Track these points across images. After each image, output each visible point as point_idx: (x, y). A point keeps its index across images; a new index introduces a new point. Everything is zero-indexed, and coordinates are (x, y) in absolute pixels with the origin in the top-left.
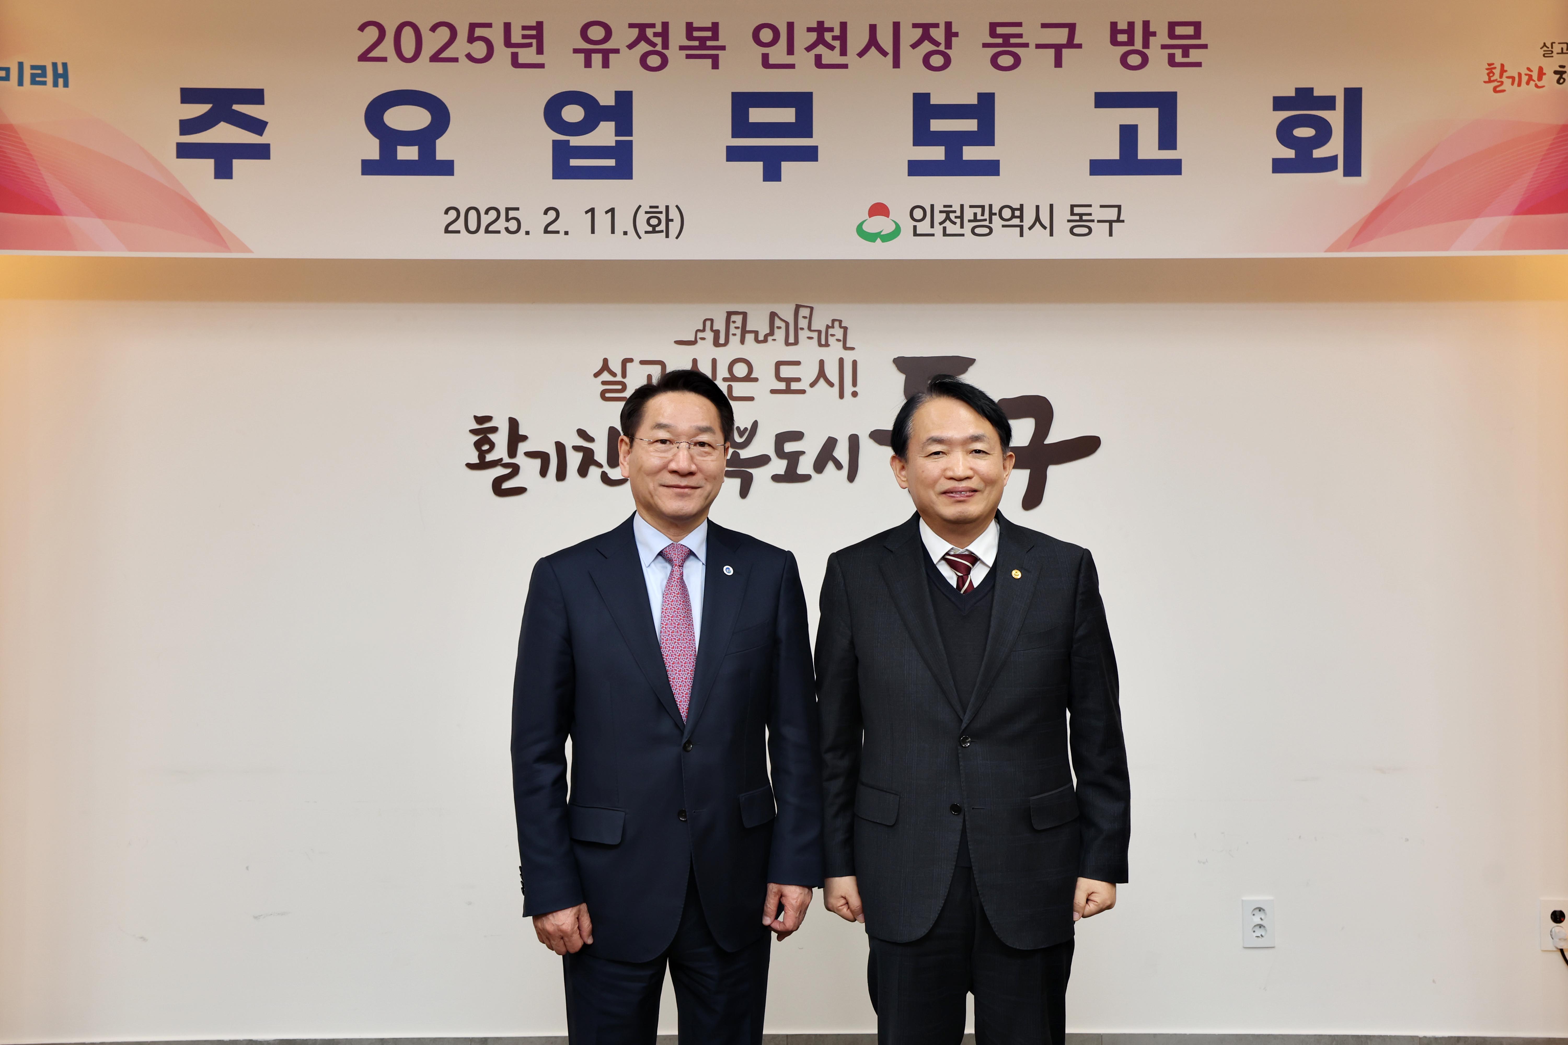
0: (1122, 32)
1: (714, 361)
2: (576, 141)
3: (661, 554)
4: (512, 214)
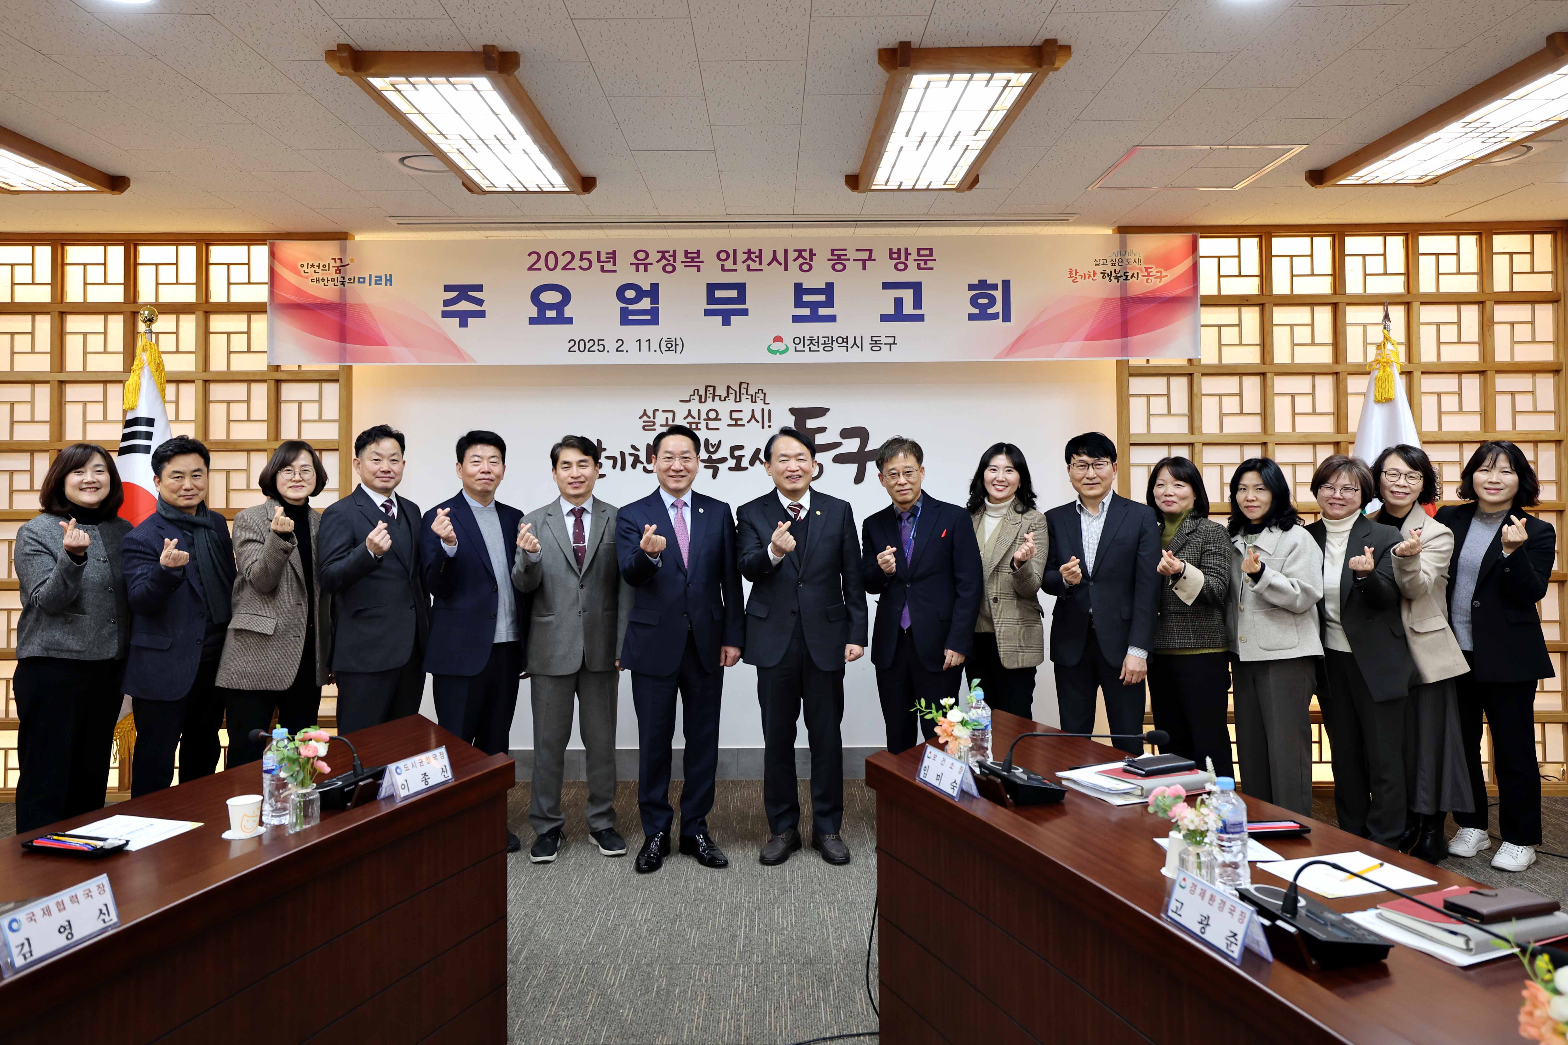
0: (895, 253)
1: (699, 410)
2: (631, 307)
3: (672, 504)
4: (601, 342)
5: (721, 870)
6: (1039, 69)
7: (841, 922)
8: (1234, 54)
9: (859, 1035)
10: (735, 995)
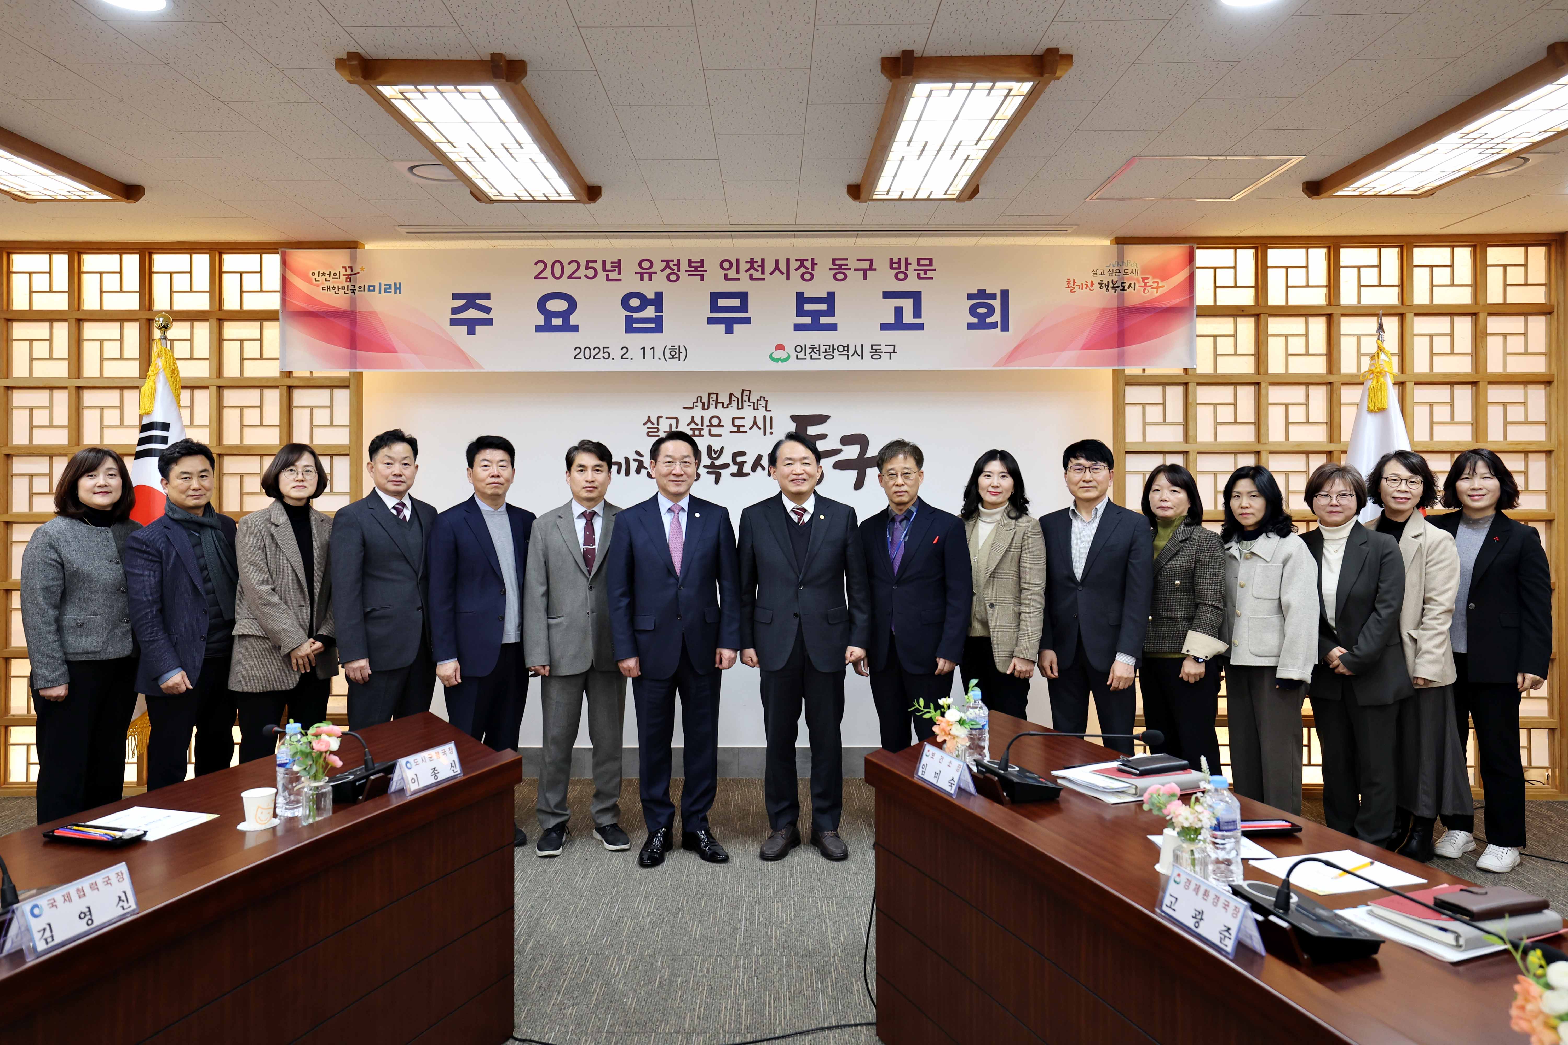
0: (895, 263)
1: (702, 417)
2: (636, 315)
3: (669, 509)
4: (606, 350)
5: (722, 865)
6: (1041, 78)
7: (839, 916)
8: (1234, 64)
9: (856, 1025)
10: (735, 986)
